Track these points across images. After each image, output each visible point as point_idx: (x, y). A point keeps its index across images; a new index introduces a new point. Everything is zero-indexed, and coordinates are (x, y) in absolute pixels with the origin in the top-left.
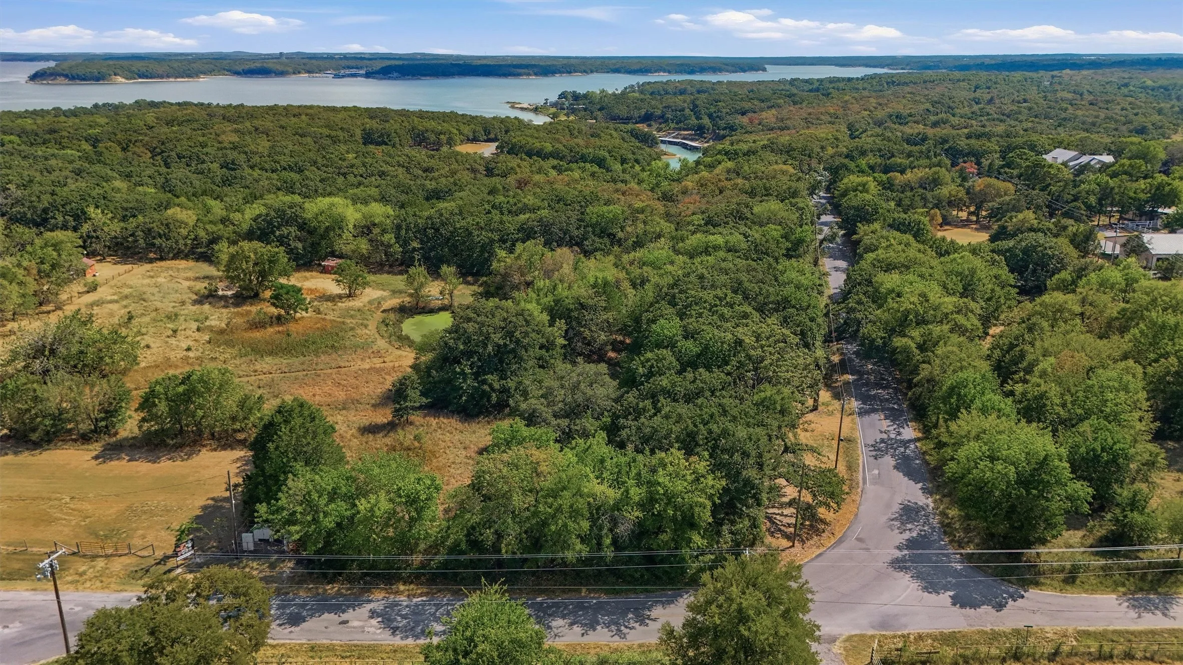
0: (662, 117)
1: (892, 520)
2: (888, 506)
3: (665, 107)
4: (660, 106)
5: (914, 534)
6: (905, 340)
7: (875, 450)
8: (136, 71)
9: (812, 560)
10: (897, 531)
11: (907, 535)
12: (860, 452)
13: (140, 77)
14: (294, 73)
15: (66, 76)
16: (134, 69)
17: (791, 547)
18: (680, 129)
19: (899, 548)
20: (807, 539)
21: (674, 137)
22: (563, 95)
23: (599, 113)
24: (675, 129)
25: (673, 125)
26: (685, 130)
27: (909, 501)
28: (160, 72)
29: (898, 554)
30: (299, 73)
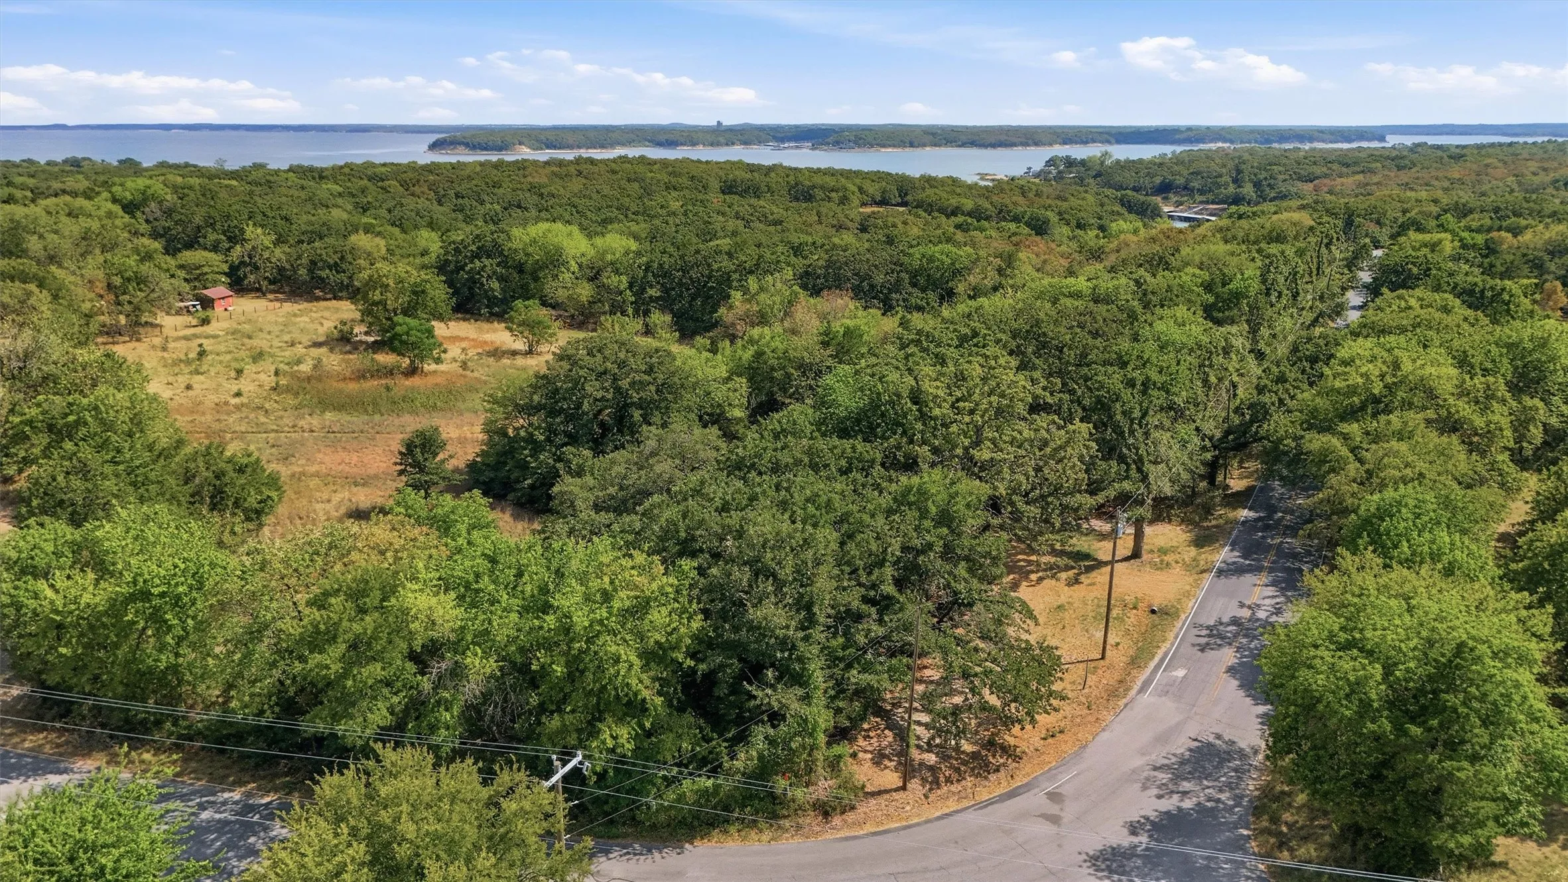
0: (1185, 188)
1: (1155, 769)
2: (1162, 738)
3: (1192, 173)
4: (1185, 173)
5: (1188, 804)
6: (1326, 438)
7: (1209, 636)
8: (545, 140)
9: (928, 821)
10: (1155, 791)
11: (1170, 804)
12: (1171, 636)
13: (548, 147)
14: (727, 145)
15: (467, 145)
16: (542, 137)
17: (897, 790)
18: (1207, 202)
19: (1134, 829)
20: (949, 780)
21: (1196, 213)
22: (1051, 162)
23: (1091, 181)
24: (1201, 202)
25: (1198, 198)
26: (1213, 203)
27: (1219, 737)
28: (571, 142)
29: (1125, 840)
30: (733, 144)
